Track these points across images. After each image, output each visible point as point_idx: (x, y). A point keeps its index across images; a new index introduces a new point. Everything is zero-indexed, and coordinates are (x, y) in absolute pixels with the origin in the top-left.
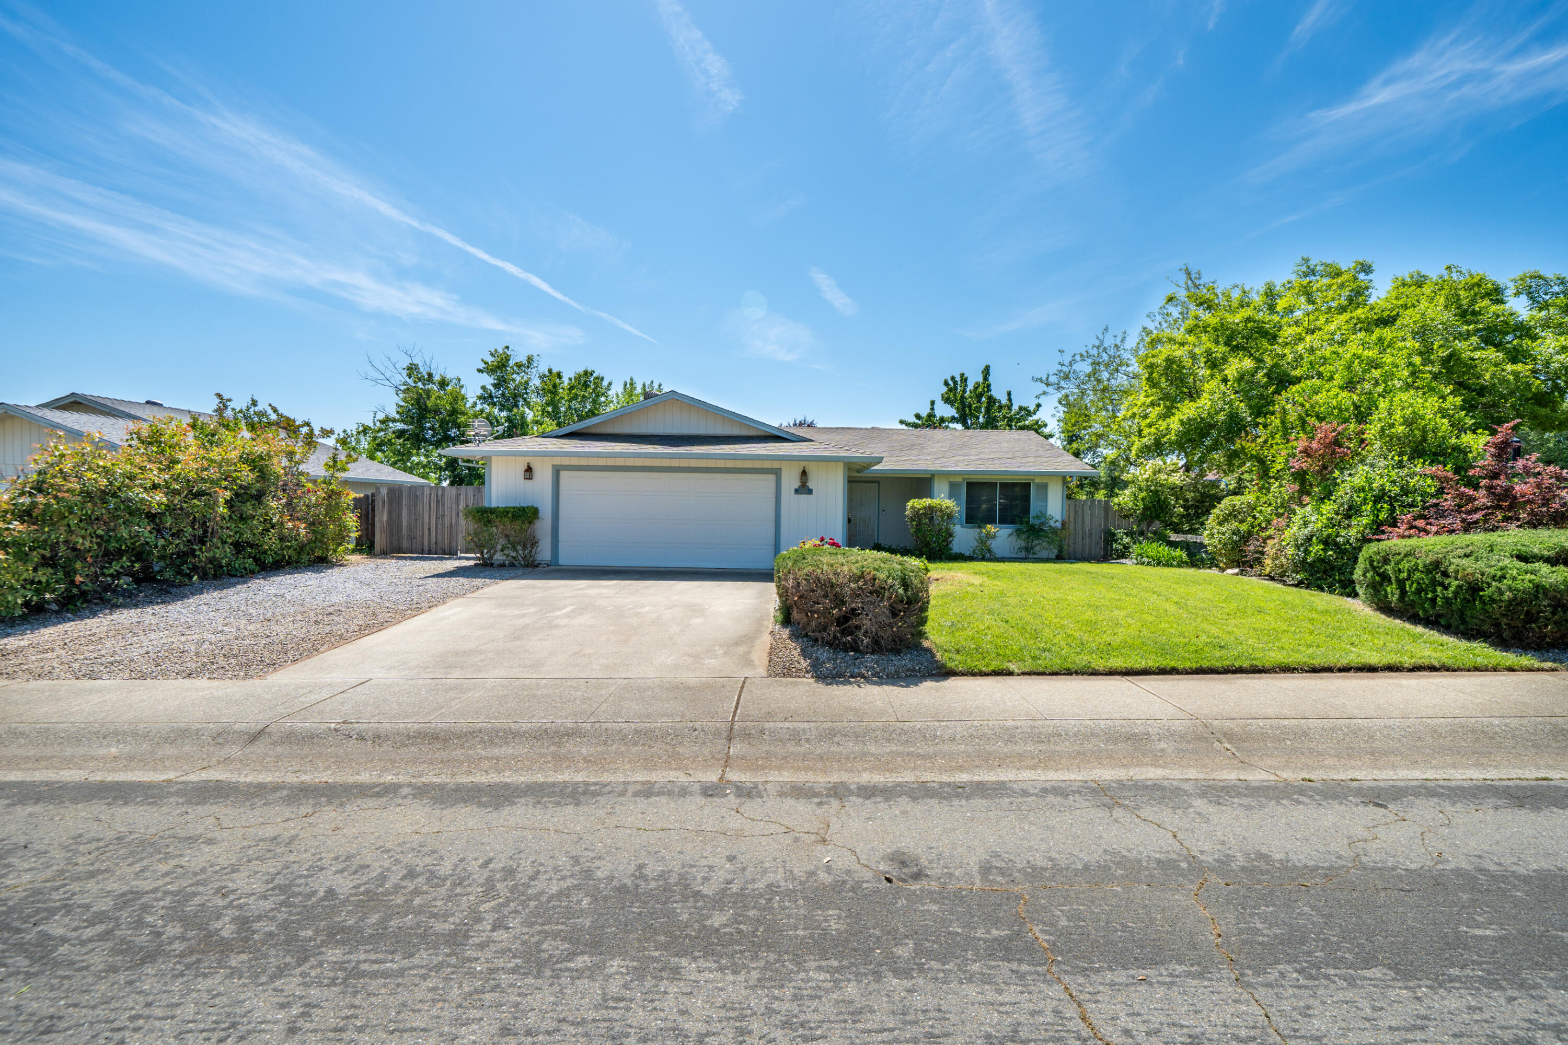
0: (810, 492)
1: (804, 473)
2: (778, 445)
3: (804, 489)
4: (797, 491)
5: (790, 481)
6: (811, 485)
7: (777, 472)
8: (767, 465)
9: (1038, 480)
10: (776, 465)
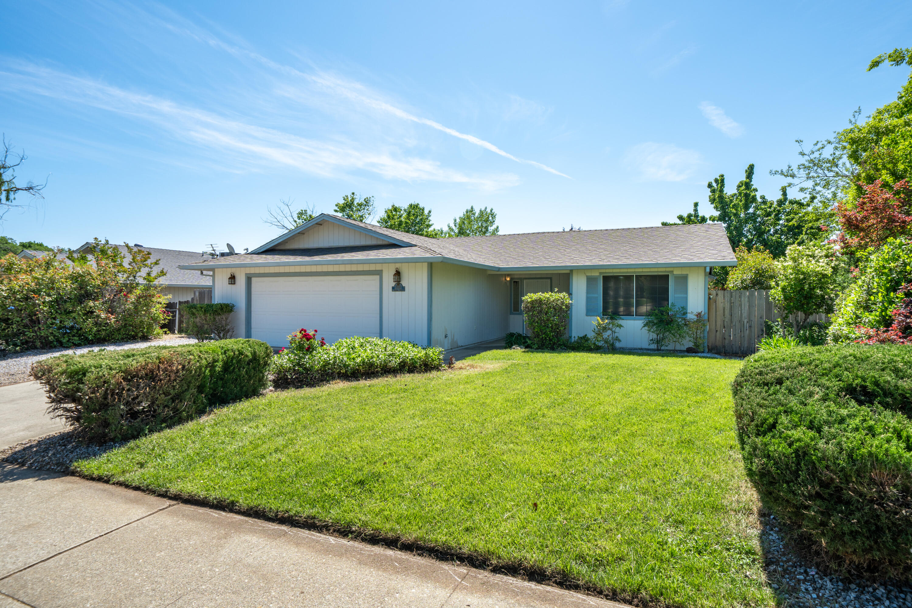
0: (403, 289)
1: (398, 274)
2: (393, 250)
3: (398, 287)
4: (394, 289)
5: (389, 281)
6: (404, 283)
7: (379, 273)
8: (373, 267)
9: (677, 272)
10: (378, 267)
